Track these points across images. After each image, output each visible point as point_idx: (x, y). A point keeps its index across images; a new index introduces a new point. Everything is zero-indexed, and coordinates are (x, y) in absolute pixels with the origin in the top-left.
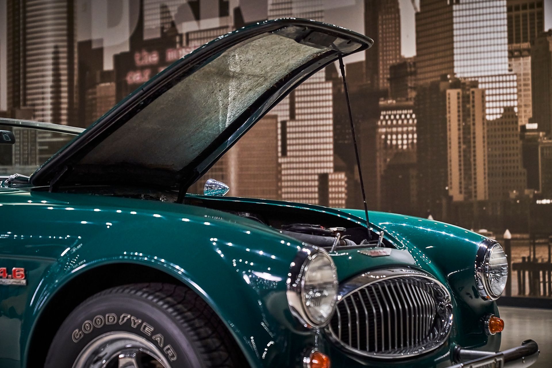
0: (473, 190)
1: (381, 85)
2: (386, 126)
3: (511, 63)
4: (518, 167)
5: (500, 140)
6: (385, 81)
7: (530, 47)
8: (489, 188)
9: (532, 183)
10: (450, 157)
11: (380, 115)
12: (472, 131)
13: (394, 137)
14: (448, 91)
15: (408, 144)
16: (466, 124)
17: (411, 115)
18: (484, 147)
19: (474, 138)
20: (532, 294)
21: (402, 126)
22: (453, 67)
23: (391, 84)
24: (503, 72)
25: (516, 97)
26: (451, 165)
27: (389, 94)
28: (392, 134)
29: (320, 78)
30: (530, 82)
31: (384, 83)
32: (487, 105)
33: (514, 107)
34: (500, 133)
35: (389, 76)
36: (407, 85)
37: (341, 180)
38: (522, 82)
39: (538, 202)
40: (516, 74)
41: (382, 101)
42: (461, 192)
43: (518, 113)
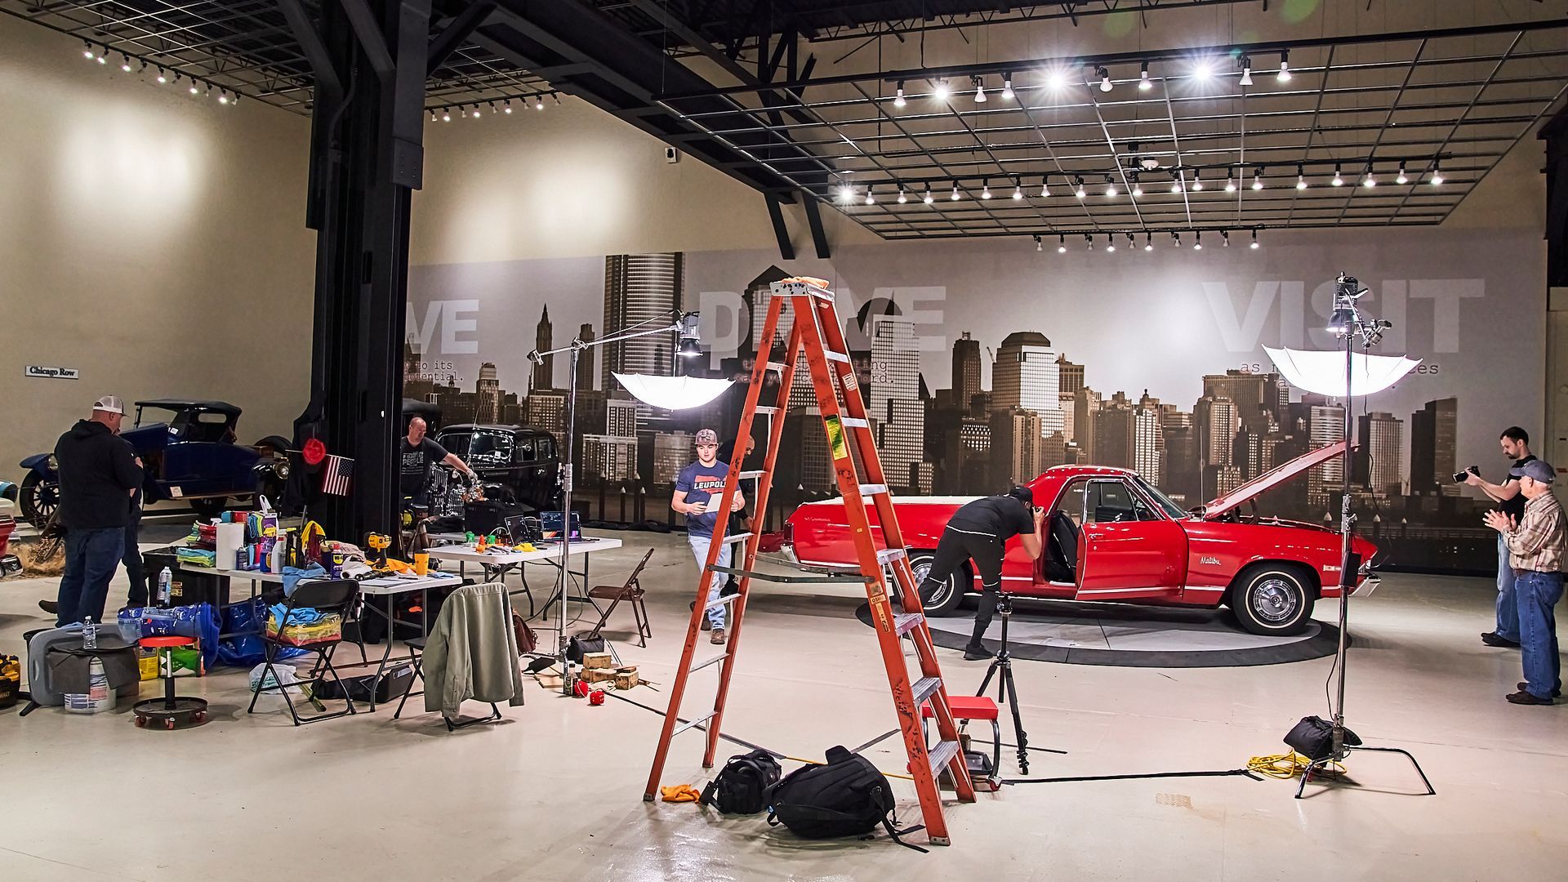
1: (964, 407)
2: (967, 435)
3: (1060, 403)
5: (1050, 450)
6: (968, 405)
7: (1073, 395)
10: (1015, 458)
11: (963, 426)
12: (1031, 444)
13: (973, 442)
14: (1015, 417)
15: (983, 448)
16: (1027, 439)
17: (987, 429)
18: (1039, 451)
19: (1033, 448)
21: (980, 435)
22: (1019, 401)
23: (972, 407)
24: (1055, 409)
25: (1063, 425)
26: (1015, 464)
27: (970, 414)
29: (914, 397)
30: (1072, 417)
31: (966, 405)
32: (1043, 428)
33: (1061, 431)
34: (1051, 446)
35: (969, 402)
36: (983, 409)
37: (929, 468)
38: (1068, 417)
40: (1063, 411)
41: (964, 417)
43: (1064, 435)
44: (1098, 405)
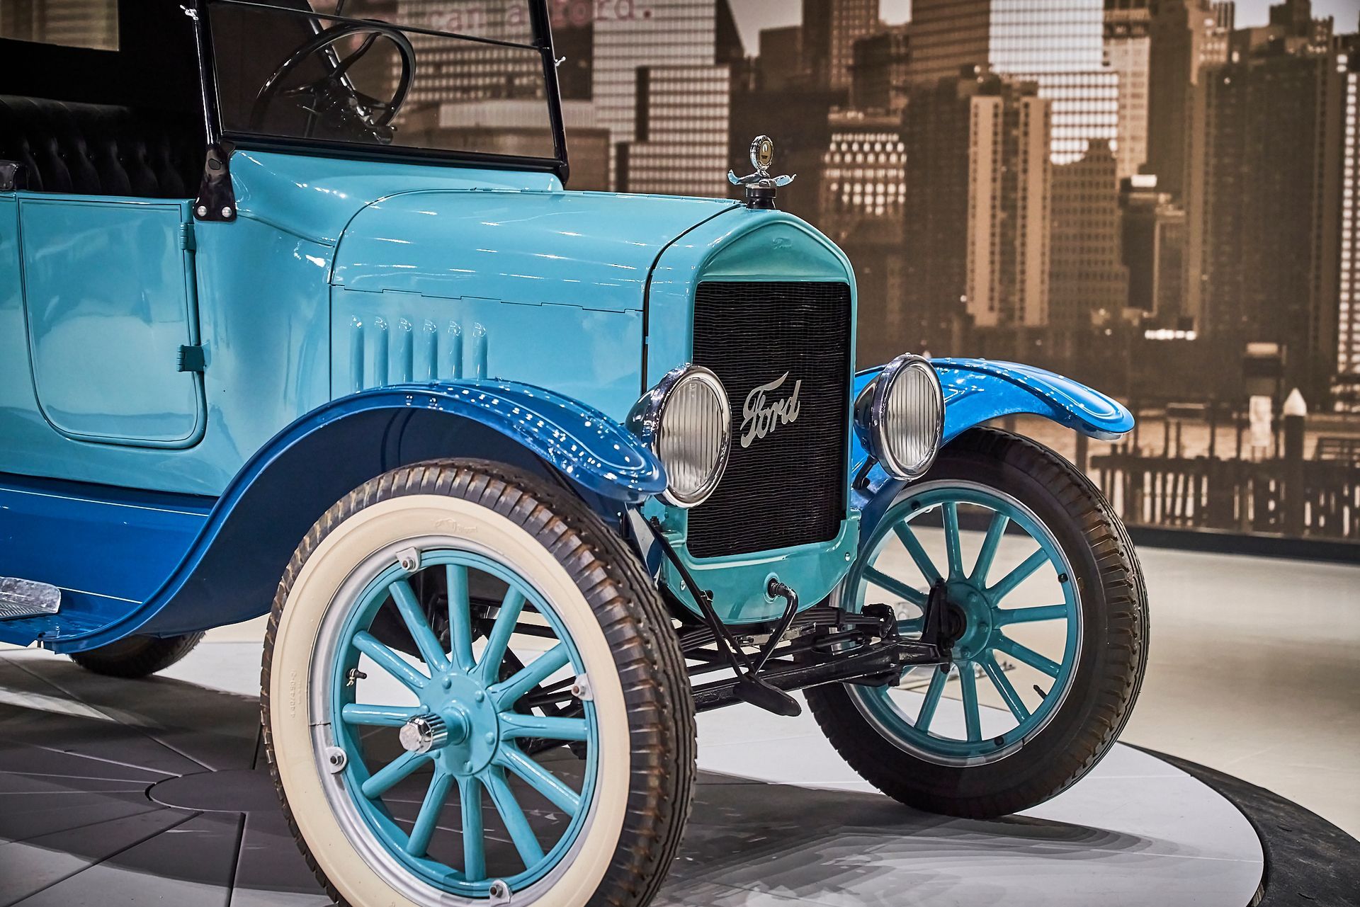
0: (1017, 306)
1: (834, 80)
2: (842, 165)
3: (1107, 49)
4: (1111, 263)
5: (1078, 205)
6: (844, 71)
7: (1148, 18)
8: (1050, 302)
9: (1139, 297)
10: (974, 235)
11: (830, 141)
12: (1020, 185)
13: (858, 188)
14: (975, 100)
15: (885, 205)
16: (1008, 170)
17: (895, 145)
18: (1044, 218)
19: (1024, 198)
20: (1128, 517)
21: (876, 166)
22: (987, 51)
23: (855, 78)
24: (1091, 68)
25: (1114, 119)
26: (973, 253)
27: (851, 100)
28: (853, 181)
29: (703, 57)
30: (1145, 91)
31: (839, 75)
32: (1055, 132)
33: (1109, 139)
34: (1078, 191)
35: (851, 62)
36: (888, 82)
38: (1129, 90)
39: (1150, 335)
40: (1117, 72)
41: (834, 112)
42: (991, 309)
43: (1118, 151)
44: (1223, 46)
